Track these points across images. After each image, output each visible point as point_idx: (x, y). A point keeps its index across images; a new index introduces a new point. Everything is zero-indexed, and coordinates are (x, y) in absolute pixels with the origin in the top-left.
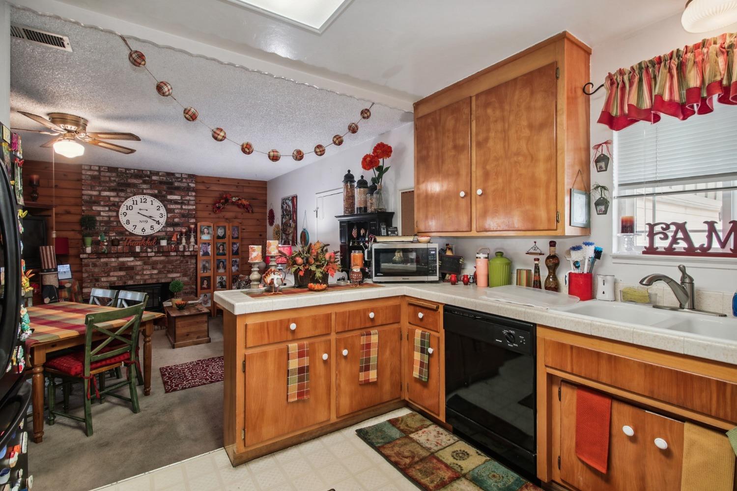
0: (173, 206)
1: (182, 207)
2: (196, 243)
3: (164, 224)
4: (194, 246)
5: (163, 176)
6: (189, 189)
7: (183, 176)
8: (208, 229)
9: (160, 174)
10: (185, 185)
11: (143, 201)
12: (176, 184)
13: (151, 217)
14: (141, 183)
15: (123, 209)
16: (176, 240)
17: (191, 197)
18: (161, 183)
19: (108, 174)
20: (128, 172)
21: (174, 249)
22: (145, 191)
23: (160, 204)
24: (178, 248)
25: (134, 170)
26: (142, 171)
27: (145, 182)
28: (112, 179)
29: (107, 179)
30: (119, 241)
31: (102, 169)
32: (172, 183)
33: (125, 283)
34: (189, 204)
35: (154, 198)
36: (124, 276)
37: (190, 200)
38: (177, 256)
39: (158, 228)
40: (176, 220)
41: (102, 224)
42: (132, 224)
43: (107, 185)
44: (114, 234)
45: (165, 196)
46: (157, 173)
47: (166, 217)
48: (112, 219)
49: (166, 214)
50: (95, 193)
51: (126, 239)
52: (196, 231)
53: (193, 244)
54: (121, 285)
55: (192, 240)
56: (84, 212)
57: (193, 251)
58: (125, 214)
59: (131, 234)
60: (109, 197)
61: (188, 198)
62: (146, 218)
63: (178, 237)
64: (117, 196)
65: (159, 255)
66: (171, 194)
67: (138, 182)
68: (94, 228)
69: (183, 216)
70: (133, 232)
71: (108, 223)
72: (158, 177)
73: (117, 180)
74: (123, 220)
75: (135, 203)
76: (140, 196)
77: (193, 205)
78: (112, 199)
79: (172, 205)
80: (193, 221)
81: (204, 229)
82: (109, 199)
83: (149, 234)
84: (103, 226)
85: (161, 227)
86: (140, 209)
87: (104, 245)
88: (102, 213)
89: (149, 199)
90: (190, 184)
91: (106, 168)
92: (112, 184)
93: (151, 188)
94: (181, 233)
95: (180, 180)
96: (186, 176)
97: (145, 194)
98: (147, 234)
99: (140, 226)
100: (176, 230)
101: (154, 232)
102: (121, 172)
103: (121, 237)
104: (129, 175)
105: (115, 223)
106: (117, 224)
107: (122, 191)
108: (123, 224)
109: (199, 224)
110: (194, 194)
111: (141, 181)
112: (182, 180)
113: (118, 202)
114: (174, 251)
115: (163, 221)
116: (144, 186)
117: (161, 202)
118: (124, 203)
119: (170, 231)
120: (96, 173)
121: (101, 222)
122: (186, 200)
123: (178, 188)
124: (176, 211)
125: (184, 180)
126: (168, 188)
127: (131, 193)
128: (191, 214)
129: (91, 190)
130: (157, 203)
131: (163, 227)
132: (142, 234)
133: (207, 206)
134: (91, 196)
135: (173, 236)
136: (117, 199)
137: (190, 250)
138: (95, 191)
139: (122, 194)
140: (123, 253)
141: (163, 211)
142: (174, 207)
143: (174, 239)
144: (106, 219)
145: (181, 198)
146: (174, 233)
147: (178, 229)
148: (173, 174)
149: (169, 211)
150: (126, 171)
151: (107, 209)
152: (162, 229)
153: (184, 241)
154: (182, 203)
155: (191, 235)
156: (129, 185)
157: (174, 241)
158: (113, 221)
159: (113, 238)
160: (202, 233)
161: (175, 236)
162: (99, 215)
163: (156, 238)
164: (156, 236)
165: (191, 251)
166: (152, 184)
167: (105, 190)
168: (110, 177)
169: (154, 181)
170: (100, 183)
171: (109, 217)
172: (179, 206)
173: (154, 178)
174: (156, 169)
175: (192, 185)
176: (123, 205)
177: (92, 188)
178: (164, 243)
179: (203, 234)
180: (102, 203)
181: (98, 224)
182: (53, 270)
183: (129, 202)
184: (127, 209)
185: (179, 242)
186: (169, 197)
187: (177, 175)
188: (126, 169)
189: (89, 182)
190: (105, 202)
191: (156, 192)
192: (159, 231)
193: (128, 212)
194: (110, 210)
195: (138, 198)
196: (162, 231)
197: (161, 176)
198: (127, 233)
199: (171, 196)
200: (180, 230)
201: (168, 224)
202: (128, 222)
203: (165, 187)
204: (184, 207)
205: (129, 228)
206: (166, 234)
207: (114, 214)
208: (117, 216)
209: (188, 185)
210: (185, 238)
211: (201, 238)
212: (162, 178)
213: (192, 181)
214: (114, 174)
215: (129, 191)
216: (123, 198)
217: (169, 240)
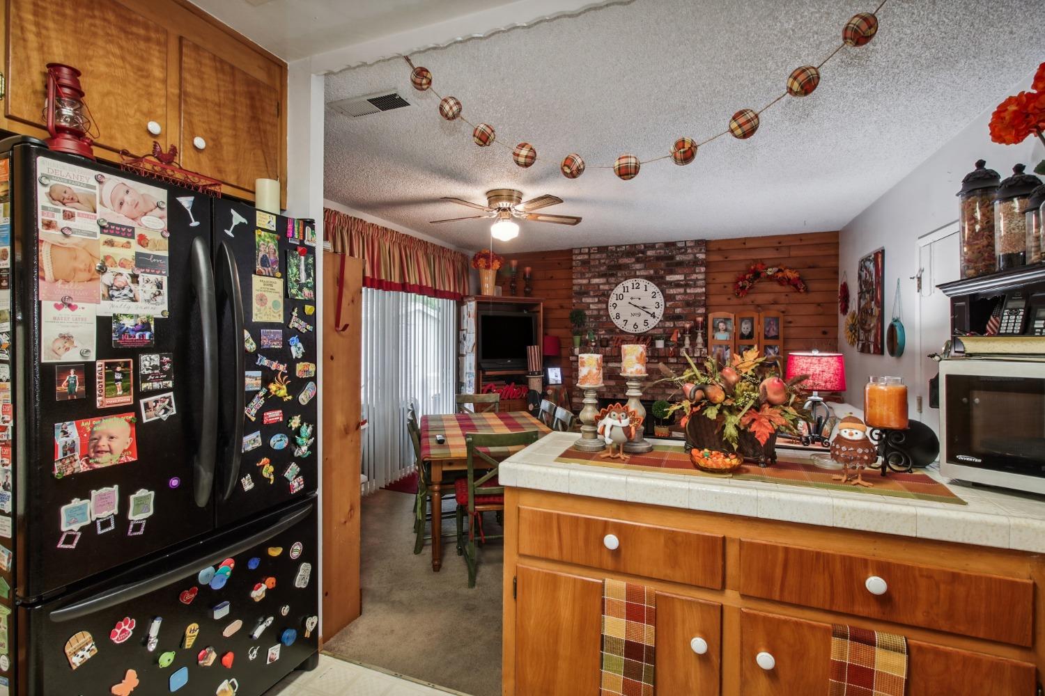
0: (672, 291)
1: (685, 291)
2: (706, 344)
3: (660, 317)
4: (701, 349)
5: (660, 248)
6: (696, 263)
7: (688, 244)
8: (725, 323)
9: (657, 247)
10: (691, 257)
11: (635, 286)
12: (678, 258)
13: (644, 308)
14: (634, 263)
15: (612, 300)
16: (676, 340)
17: (699, 275)
18: (658, 258)
19: (598, 256)
20: (618, 249)
21: (673, 354)
22: (638, 273)
23: (656, 289)
24: (679, 352)
25: (626, 246)
26: (635, 245)
27: (638, 261)
28: (602, 261)
29: (597, 262)
30: (608, 341)
31: (592, 251)
32: (672, 258)
33: (615, 395)
34: (695, 286)
35: (648, 282)
36: (613, 387)
37: (697, 279)
38: (677, 363)
39: (653, 323)
40: (678, 311)
41: (591, 320)
42: (622, 318)
43: (597, 270)
44: (604, 332)
45: (663, 277)
46: (652, 246)
47: (663, 307)
48: (602, 313)
49: (663, 304)
50: (585, 281)
51: (618, 339)
52: (705, 326)
53: (700, 346)
54: (610, 397)
55: (700, 340)
56: (574, 305)
57: (700, 357)
58: (615, 306)
59: (622, 332)
60: (598, 285)
61: (694, 277)
62: (637, 310)
63: (679, 335)
64: (608, 283)
65: (653, 361)
66: (672, 273)
67: (629, 262)
68: (584, 325)
69: (688, 304)
70: (624, 329)
71: (597, 317)
72: (654, 252)
73: (607, 262)
74: (612, 312)
75: (626, 290)
76: (631, 280)
77: (701, 287)
78: (601, 287)
79: (673, 288)
80: (701, 310)
81: (718, 324)
82: (599, 287)
83: (642, 331)
84: (592, 322)
85: (657, 322)
86: (632, 298)
87: (592, 346)
88: (592, 307)
89: (643, 282)
90: (698, 255)
91: (596, 249)
92: (602, 269)
93: (645, 268)
94: (684, 331)
95: (683, 250)
96: (692, 244)
97: (638, 277)
98: (640, 332)
99: (632, 321)
100: (677, 326)
101: (648, 329)
102: (612, 251)
103: (611, 336)
104: (620, 254)
105: (605, 318)
106: (607, 318)
107: (612, 275)
108: (612, 318)
109: (711, 316)
110: (703, 269)
111: (633, 260)
112: (686, 250)
113: (608, 291)
114: (673, 357)
115: (659, 313)
116: (638, 266)
117: (657, 285)
118: (614, 292)
119: (669, 327)
120: (586, 257)
121: (591, 317)
122: (692, 280)
123: (680, 264)
124: (678, 297)
125: (689, 251)
126: (667, 265)
127: (622, 277)
128: (699, 301)
129: (581, 278)
130: (652, 287)
131: (661, 321)
132: (634, 332)
133: (725, 287)
134: (581, 285)
135: (672, 334)
136: (606, 287)
137: (696, 355)
138: (584, 278)
139: (612, 280)
140: (612, 356)
141: (660, 298)
142: (675, 292)
143: (674, 338)
144: (595, 313)
145: (685, 278)
146: (674, 330)
147: (680, 324)
148: (673, 244)
149: (667, 298)
150: (616, 250)
151: (596, 300)
152: (658, 324)
153: (687, 341)
154: (687, 286)
155: (697, 333)
156: (620, 267)
157: (673, 341)
158: (602, 316)
159: (602, 337)
160: (716, 329)
161: (675, 334)
162: (589, 308)
163: (650, 338)
164: (652, 335)
165: (697, 357)
166: (646, 262)
167: (594, 277)
168: (599, 260)
169: (650, 257)
170: (589, 268)
171: (599, 310)
172: (681, 290)
173: (650, 253)
174: (650, 240)
175: (701, 256)
176: (612, 295)
177: (582, 276)
178: (660, 344)
179: (716, 331)
180: (592, 293)
181: (587, 320)
182: (536, 373)
183: (619, 290)
184: (617, 299)
185: (680, 344)
186: (669, 278)
187: (679, 245)
188: (617, 247)
189: (579, 269)
190: (595, 291)
191: (652, 272)
192: (655, 328)
193: (618, 302)
194: (599, 302)
195: (629, 283)
196: (659, 328)
197: (658, 249)
198: (617, 330)
199: (671, 276)
200: (682, 325)
201: (668, 316)
202: (618, 316)
203: (663, 264)
204: (688, 291)
205: (619, 323)
206: (664, 331)
207: (604, 306)
208: (607, 309)
209: (695, 257)
210: (690, 337)
211: (713, 337)
212: (658, 251)
213: (701, 250)
214: (604, 255)
215: (619, 275)
216: (614, 285)
217: (667, 340)
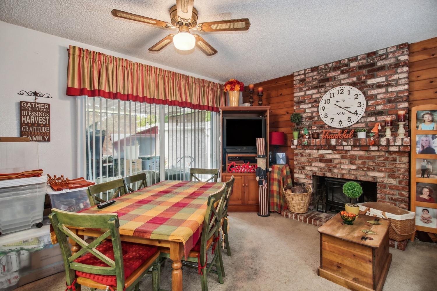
0: (373, 92)
1: (387, 90)
2: (409, 134)
3: (363, 114)
4: (402, 139)
5: (363, 59)
6: (398, 64)
7: (389, 50)
8: (431, 115)
9: (359, 58)
10: (392, 61)
11: (340, 92)
12: (379, 64)
13: (347, 108)
14: (339, 75)
15: (322, 104)
16: (377, 131)
17: (403, 73)
18: (361, 67)
19: (311, 74)
20: (326, 67)
21: (373, 143)
22: (343, 82)
23: (359, 92)
24: (379, 141)
25: (332, 63)
26: (340, 61)
27: (343, 72)
28: (314, 77)
29: (311, 79)
30: (318, 134)
31: (307, 72)
32: (373, 64)
33: (324, 174)
34: (397, 85)
35: (351, 87)
36: (323, 168)
37: (399, 79)
38: (378, 151)
39: (355, 119)
40: (379, 108)
41: (306, 120)
42: (329, 117)
43: (311, 84)
44: (316, 128)
45: (364, 82)
46: (355, 59)
47: (365, 105)
48: (314, 114)
49: (365, 103)
50: (302, 94)
51: (326, 132)
52: (407, 118)
53: (402, 136)
54: (321, 175)
55: (401, 130)
56: (295, 111)
57: (402, 145)
58: (324, 108)
59: (330, 127)
60: (312, 95)
61: (396, 77)
62: (342, 110)
63: (380, 128)
64: (319, 92)
65: (355, 149)
66: (373, 77)
67: (336, 74)
68: (301, 124)
69: (390, 101)
70: (331, 125)
71: (311, 118)
72: (356, 63)
73: (318, 78)
74: (322, 114)
75: (332, 96)
76: (337, 88)
77: (404, 85)
78: (314, 96)
79: (374, 90)
80: (405, 105)
81: (423, 116)
82: (312, 96)
83: (346, 126)
84: (307, 121)
85: (359, 118)
86: (337, 101)
87: (306, 138)
88: (307, 111)
89: (346, 88)
90: (399, 58)
91: (309, 69)
92: (314, 83)
93: (349, 77)
94: (386, 122)
95: (384, 56)
96: (394, 49)
97: (343, 85)
98: (344, 126)
99: (337, 119)
100: (379, 120)
101: (351, 124)
102: (322, 69)
103: (321, 131)
104: (328, 70)
105: (316, 118)
106: (318, 118)
107: (322, 86)
108: (322, 117)
109: (414, 110)
110: (406, 69)
111: (339, 72)
112: (388, 56)
113: (319, 98)
114: (374, 145)
115: (362, 111)
116: (342, 76)
117: (359, 89)
118: (323, 98)
119: (371, 122)
120: (303, 76)
121: (306, 118)
122: (393, 80)
123: (382, 68)
124: (379, 97)
125: (391, 55)
126: (369, 71)
127: (330, 86)
128: (402, 97)
129: (299, 92)
130: (355, 91)
131: (362, 117)
132: (339, 127)
133: (432, 82)
134: (299, 97)
135: (374, 127)
136: (318, 96)
137: (396, 144)
138: (302, 92)
139: (322, 90)
140: (320, 145)
141: (362, 99)
142: (376, 93)
143: (375, 130)
144: (310, 115)
145: (387, 79)
146: (375, 124)
147: (381, 118)
148: (375, 53)
149: (368, 98)
150: (325, 67)
151: (310, 106)
152: (360, 119)
153: (388, 133)
154: (388, 85)
155: (398, 125)
156: (328, 80)
157: (374, 133)
158: (314, 117)
159: (314, 131)
160: (420, 120)
161: (376, 126)
162: (305, 112)
163: (353, 130)
164: (355, 129)
165: (399, 146)
166: (350, 72)
167: (309, 90)
168: (312, 77)
169: (353, 67)
170: (305, 84)
171: (312, 113)
172: (383, 90)
173: (352, 65)
174: (352, 55)
175: (404, 58)
176: (321, 100)
177: (300, 90)
178: (362, 135)
179: (421, 122)
180: (307, 101)
181: (304, 120)
182: (261, 156)
183: (327, 96)
184: (325, 103)
185: (381, 134)
186: (370, 82)
187: (380, 53)
188: (325, 65)
189: (298, 85)
190: (309, 100)
191: (355, 79)
192: (358, 123)
193: (326, 106)
194: (313, 107)
195: (334, 90)
196: (361, 122)
197: (361, 60)
198: (326, 126)
199: (372, 80)
200: (384, 119)
201: (369, 113)
202: (326, 116)
203: (365, 71)
204: (390, 90)
205: (327, 121)
206: (366, 125)
207: (316, 109)
208: (318, 111)
209: (397, 60)
210: (391, 129)
211: (417, 127)
212: (361, 62)
213: (403, 52)
214: (316, 73)
215: (327, 85)
216: (323, 94)
217: (368, 132)
